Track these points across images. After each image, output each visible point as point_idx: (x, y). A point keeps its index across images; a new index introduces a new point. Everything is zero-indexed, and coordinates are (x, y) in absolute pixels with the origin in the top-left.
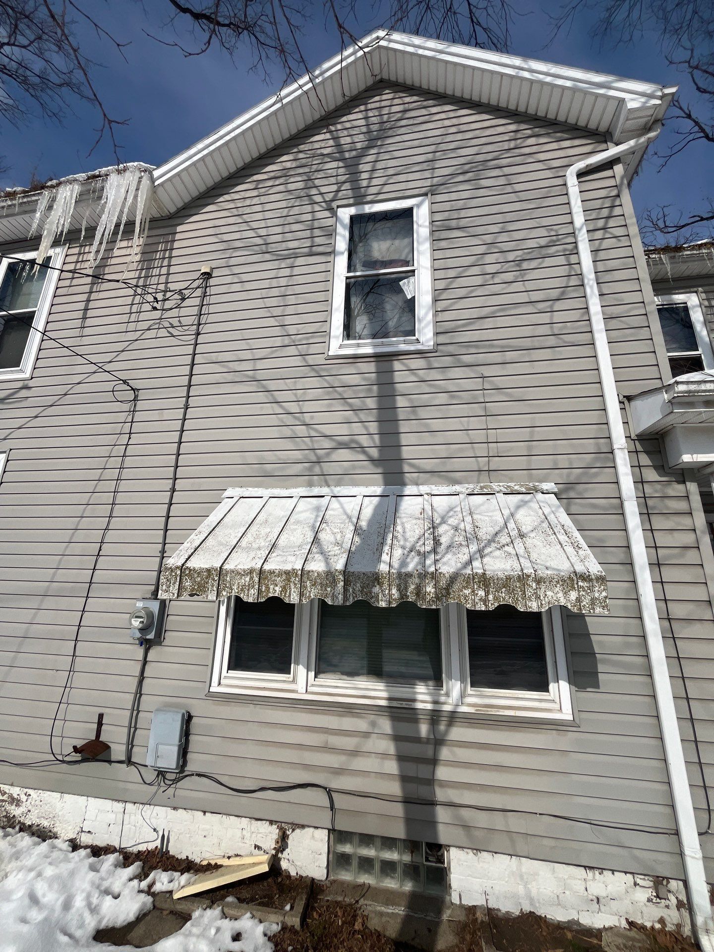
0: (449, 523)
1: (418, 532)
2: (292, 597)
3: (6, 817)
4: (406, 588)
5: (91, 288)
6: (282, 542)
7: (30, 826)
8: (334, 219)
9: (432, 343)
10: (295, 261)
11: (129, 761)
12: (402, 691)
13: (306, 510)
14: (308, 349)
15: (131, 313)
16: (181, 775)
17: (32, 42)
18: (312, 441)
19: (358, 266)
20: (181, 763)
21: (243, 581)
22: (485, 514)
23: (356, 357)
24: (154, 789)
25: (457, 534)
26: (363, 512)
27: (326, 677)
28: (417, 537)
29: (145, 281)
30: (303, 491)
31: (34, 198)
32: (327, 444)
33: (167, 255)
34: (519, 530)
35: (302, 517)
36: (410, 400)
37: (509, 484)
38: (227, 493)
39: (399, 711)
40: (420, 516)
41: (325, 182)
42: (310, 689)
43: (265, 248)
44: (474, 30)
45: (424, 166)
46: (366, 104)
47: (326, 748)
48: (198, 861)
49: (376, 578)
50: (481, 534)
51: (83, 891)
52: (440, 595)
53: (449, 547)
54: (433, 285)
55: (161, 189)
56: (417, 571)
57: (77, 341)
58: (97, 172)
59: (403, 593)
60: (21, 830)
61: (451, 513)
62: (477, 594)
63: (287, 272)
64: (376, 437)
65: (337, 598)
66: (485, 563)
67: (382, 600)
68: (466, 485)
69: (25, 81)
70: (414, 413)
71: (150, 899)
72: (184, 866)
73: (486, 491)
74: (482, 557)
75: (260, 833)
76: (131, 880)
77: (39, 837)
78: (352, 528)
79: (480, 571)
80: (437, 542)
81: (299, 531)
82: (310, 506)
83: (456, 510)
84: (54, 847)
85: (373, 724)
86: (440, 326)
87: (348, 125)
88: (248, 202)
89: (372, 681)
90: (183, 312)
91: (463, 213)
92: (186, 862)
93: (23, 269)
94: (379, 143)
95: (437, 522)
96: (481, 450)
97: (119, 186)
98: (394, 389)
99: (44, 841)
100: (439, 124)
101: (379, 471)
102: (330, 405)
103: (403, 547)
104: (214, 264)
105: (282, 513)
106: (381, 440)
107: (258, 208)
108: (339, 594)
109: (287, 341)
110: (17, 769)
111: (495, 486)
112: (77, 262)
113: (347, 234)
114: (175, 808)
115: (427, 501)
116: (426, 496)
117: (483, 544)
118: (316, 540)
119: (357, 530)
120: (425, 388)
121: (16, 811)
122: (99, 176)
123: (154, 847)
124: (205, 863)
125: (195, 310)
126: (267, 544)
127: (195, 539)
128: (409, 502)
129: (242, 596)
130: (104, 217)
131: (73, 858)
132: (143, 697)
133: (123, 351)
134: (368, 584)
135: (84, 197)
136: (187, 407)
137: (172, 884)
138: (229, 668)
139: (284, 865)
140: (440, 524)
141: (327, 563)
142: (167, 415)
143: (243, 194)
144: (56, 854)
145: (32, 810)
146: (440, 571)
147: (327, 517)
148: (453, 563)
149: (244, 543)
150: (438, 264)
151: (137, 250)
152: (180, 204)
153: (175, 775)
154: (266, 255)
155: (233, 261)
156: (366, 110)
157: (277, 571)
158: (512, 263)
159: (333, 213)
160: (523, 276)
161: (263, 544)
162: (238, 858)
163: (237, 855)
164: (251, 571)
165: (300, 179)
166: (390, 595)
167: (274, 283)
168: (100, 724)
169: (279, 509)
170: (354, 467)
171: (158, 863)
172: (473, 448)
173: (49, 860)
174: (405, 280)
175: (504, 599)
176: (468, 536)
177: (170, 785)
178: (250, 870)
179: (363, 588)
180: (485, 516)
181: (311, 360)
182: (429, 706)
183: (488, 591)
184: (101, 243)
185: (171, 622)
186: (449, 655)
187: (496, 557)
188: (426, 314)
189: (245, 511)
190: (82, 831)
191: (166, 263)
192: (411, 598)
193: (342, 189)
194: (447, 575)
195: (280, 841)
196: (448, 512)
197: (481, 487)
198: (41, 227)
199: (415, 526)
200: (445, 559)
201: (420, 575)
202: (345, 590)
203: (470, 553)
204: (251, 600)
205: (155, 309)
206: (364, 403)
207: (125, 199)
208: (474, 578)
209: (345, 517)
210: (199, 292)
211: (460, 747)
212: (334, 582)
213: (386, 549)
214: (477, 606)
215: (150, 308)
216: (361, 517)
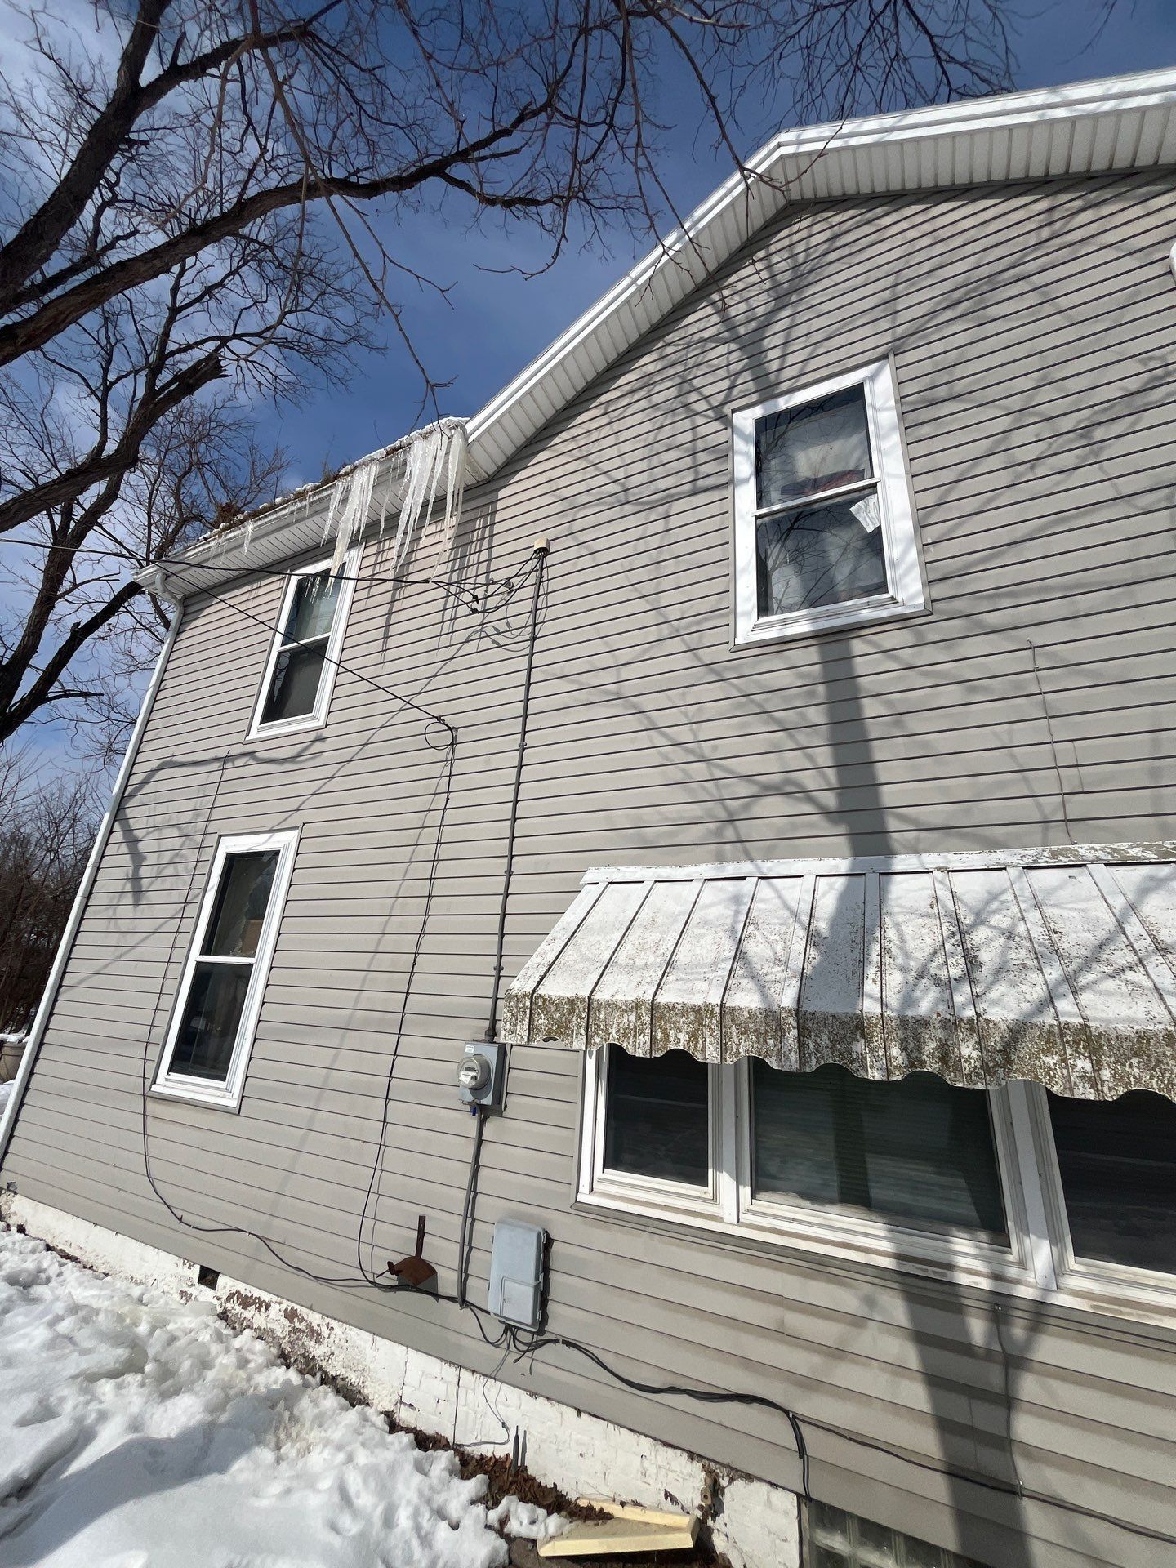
0: (992, 923)
1: (930, 941)
2: (707, 1052)
3: (303, 1355)
4: (919, 1047)
5: (393, 596)
6: (682, 957)
7: (334, 1378)
8: (729, 430)
9: (921, 600)
10: (670, 507)
11: (463, 1300)
12: (923, 1245)
13: (716, 903)
14: (700, 638)
15: (443, 622)
16: (540, 1338)
17: (315, 301)
18: (717, 787)
19: (774, 494)
20: (539, 1317)
21: (625, 1021)
22: (1070, 906)
23: (782, 642)
24: (500, 1353)
25: (1013, 944)
26: (819, 904)
27: (772, 1199)
28: (928, 950)
29: (460, 575)
30: (708, 870)
31: (326, 493)
32: (744, 789)
33: (487, 534)
34: (1154, 939)
35: (713, 913)
36: (890, 703)
37: (1115, 846)
38: (588, 877)
39: (921, 1283)
40: (930, 910)
41: (710, 378)
42: (744, 1218)
43: (624, 497)
44: (944, 73)
45: (877, 313)
46: (767, 247)
47: (781, 1334)
48: (572, 1496)
49: (858, 1026)
50: (1065, 945)
51: (408, 1502)
52: (991, 1064)
53: (1000, 971)
54: (913, 502)
55: (477, 446)
56: (938, 1014)
57: (378, 670)
58: (397, 444)
59: (913, 1055)
60: (323, 1382)
61: (995, 905)
62: (1073, 1067)
63: (659, 526)
64: (831, 773)
65: (787, 1058)
66: (1083, 1003)
67: (872, 1067)
68: (1020, 850)
69: (307, 351)
70: (898, 724)
71: (502, 1545)
72: (550, 1500)
73: (1064, 860)
74: (1075, 992)
75: (673, 1471)
76: (473, 1502)
77: (345, 1397)
78: (802, 933)
79: (1076, 1021)
80: (972, 961)
81: (709, 938)
82: (722, 896)
83: (1003, 898)
84: (366, 1419)
85: (870, 1302)
86: (933, 569)
87: (740, 286)
88: (595, 436)
89: (857, 1215)
90: (512, 609)
91: (958, 372)
92: (554, 1494)
93: (313, 583)
94: (794, 298)
95: (968, 921)
96: (1045, 782)
97: (424, 455)
98: (857, 688)
99: (353, 1406)
100: (899, 240)
101: (842, 830)
102: (744, 725)
103: (904, 970)
104: (551, 534)
105: (679, 909)
106: (840, 776)
107: (611, 440)
108: (790, 1051)
109: (665, 630)
110: (316, 1285)
111: (1083, 850)
112: (376, 564)
113: (752, 450)
114: (532, 1394)
115: (941, 882)
116: (937, 873)
117: (1073, 967)
118: (739, 954)
119: (812, 937)
120: (914, 679)
121: (318, 1351)
122: (401, 448)
123: (503, 1455)
124: (583, 1503)
125: (528, 605)
126: (659, 960)
127: (547, 950)
128: (904, 885)
129: (625, 1045)
130: (408, 500)
131: (392, 1443)
132: (479, 1197)
133: (435, 676)
134: (844, 1036)
135: (385, 478)
136: (523, 748)
137: (534, 1527)
138: (606, 1165)
139: (719, 1543)
140: (974, 925)
141: (764, 996)
142: (497, 761)
143: (586, 427)
144: (369, 1431)
145: (337, 1352)
146: (986, 1017)
147: (754, 914)
148: (1011, 1000)
149: (621, 957)
150: (918, 465)
151: (450, 533)
152: (501, 460)
153: (530, 1335)
154: (626, 506)
155: (577, 525)
156: (768, 256)
157: (679, 1007)
158: (1070, 435)
159: (726, 421)
160: (1097, 454)
161: (652, 959)
162: (637, 1510)
163: (636, 1504)
164: (637, 1005)
165: (670, 384)
166: (889, 1059)
167: (641, 546)
168: (421, 1233)
169: (671, 901)
170: (794, 827)
171: (511, 1484)
172: (1025, 779)
173: (361, 1438)
174: (861, 503)
175: (1138, 1080)
176: (1039, 949)
177: (525, 1352)
178: (660, 1537)
179: (833, 1042)
180: (1070, 909)
181: (707, 656)
182: (985, 1284)
183: (1099, 1062)
184: (405, 533)
185: (514, 1079)
186: (1018, 1183)
187: (1108, 993)
188: (905, 552)
189: (618, 905)
190: (401, 1402)
191: (486, 545)
192: (932, 1066)
193: (738, 382)
194: (1002, 1026)
195: (709, 1495)
196: (988, 902)
197: (1051, 852)
198: (334, 528)
199: (923, 931)
200: (994, 994)
201: (944, 1024)
202: (802, 1046)
203: (1046, 984)
204: (639, 1053)
205: (475, 611)
206: (802, 715)
207: (433, 469)
208: (1062, 1035)
209: (787, 914)
210: (533, 579)
211: (1064, 1379)
212: (779, 1030)
213: (871, 971)
214: (1076, 1091)
215: (468, 611)
216: (816, 914)
